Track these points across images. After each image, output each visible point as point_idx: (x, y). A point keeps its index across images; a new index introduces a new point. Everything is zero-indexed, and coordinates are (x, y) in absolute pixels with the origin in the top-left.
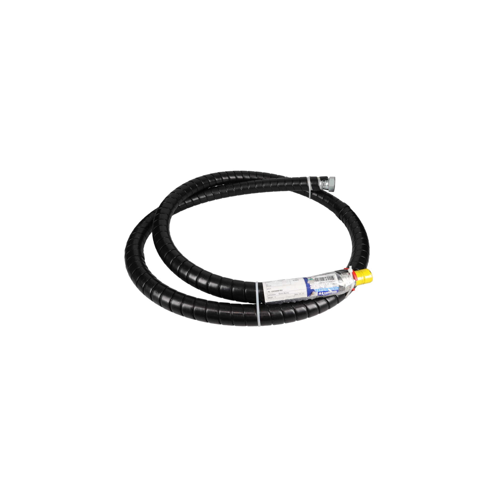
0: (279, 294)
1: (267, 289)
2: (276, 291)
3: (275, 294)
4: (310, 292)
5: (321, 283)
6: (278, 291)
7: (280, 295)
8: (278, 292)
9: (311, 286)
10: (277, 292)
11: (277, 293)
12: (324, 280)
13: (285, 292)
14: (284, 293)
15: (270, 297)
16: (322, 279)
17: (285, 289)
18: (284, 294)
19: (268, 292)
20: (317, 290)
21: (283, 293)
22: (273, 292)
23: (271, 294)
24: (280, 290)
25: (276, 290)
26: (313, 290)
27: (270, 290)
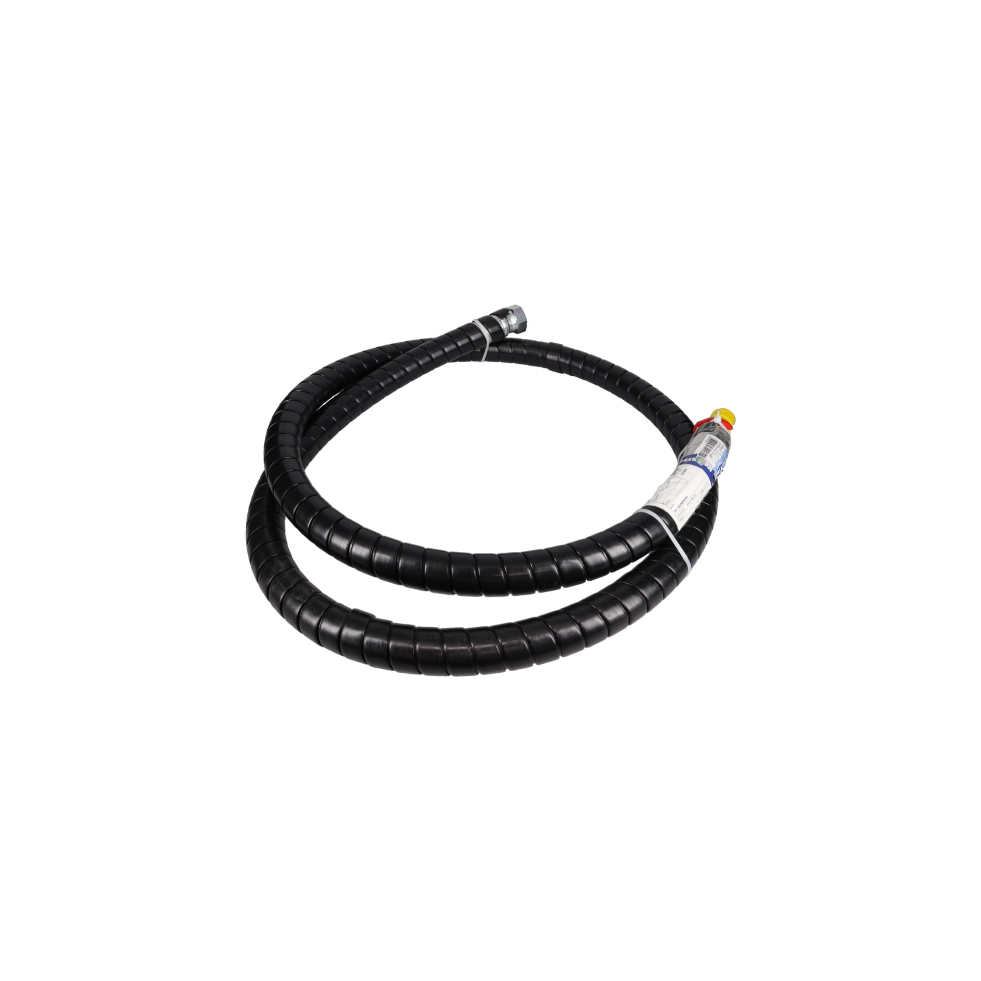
1: (671, 508)
2: (682, 503)
3: (683, 509)
6: (684, 501)
7: (689, 505)
10: (683, 504)
11: (685, 506)
14: (692, 499)
17: (689, 493)
18: (692, 501)
20: (714, 469)
21: (690, 502)
22: (681, 507)
23: (680, 513)
24: (684, 498)
25: (680, 502)
26: (713, 472)
27: (675, 507)
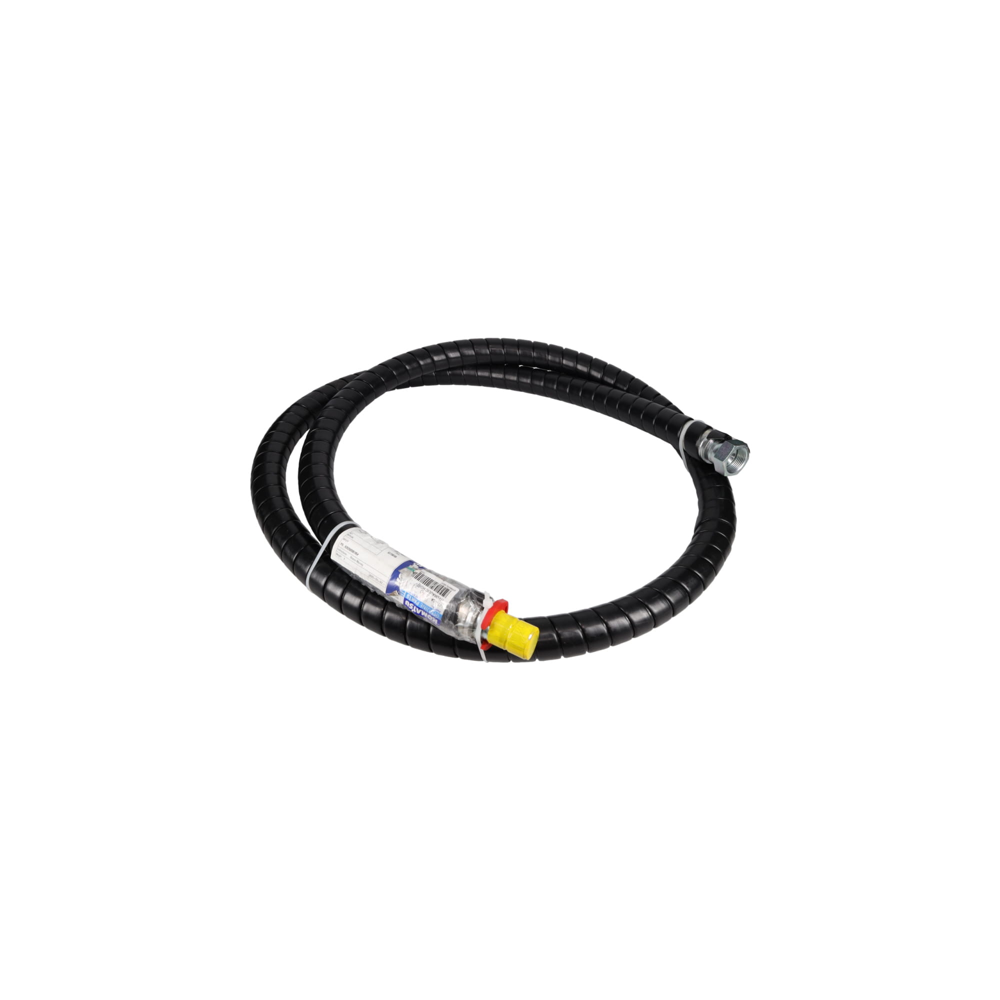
0: (351, 557)
1: (344, 539)
2: (350, 550)
4: (391, 589)
5: (419, 586)
6: (353, 551)
7: (350, 559)
8: (352, 553)
9: (399, 579)
10: (350, 552)
11: (349, 554)
12: (427, 585)
13: (360, 562)
14: (358, 561)
15: (339, 554)
16: (428, 582)
17: (363, 556)
18: (356, 562)
19: (342, 544)
20: (404, 591)
21: (355, 560)
22: (346, 549)
23: (342, 549)
24: (356, 551)
25: (351, 548)
27: (345, 544)
